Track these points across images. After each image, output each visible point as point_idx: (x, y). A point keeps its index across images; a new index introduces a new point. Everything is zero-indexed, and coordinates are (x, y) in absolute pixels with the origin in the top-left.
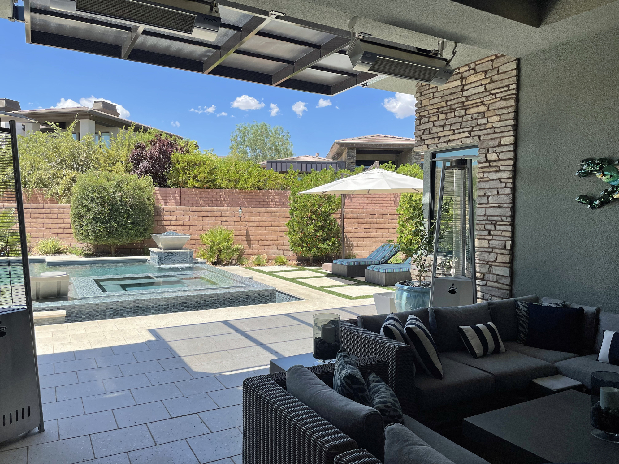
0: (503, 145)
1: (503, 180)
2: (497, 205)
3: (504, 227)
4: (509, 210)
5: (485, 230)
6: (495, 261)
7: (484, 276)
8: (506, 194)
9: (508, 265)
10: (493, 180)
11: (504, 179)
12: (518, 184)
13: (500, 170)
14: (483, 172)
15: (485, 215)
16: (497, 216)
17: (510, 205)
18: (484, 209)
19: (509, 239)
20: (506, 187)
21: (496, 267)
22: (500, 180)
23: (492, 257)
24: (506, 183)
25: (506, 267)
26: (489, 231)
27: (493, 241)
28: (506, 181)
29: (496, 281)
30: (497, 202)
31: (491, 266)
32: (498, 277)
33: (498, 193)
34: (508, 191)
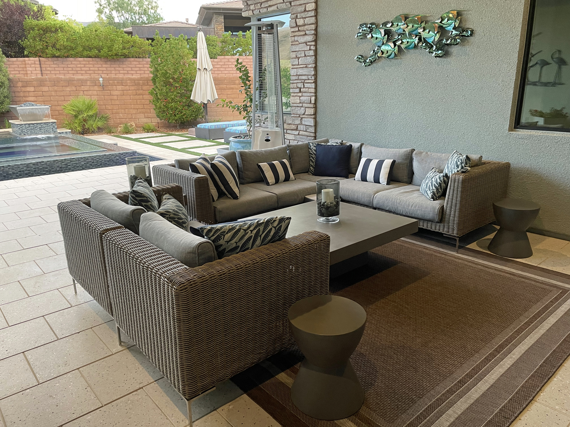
0: (308, 11)
1: (308, 44)
2: (305, 66)
3: (309, 84)
4: (312, 69)
5: (297, 87)
6: (304, 114)
7: (297, 127)
8: (311, 56)
9: (313, 116)
10: (302, 43)
11: (309, 42)
12: (318, 47)
13: (306, 34)
14: (294, 36)
15: (297, 75)
16: (305, 75)
17: (314, 65)
18: (295, 70)
19: (314, 94)
20: (310, 50)
21: (305, 119)
22: (306, 43)
23: (302, 110)
24: (310, 45)
25: (312, 118)
26: (300, 88)
27: (303, 97)
28: (310, 44)
29: (305, 130)
30: (305, 63)
31: (302, 118)
32: (307, 126)
33: (305, 55)
34: (312, 53)
